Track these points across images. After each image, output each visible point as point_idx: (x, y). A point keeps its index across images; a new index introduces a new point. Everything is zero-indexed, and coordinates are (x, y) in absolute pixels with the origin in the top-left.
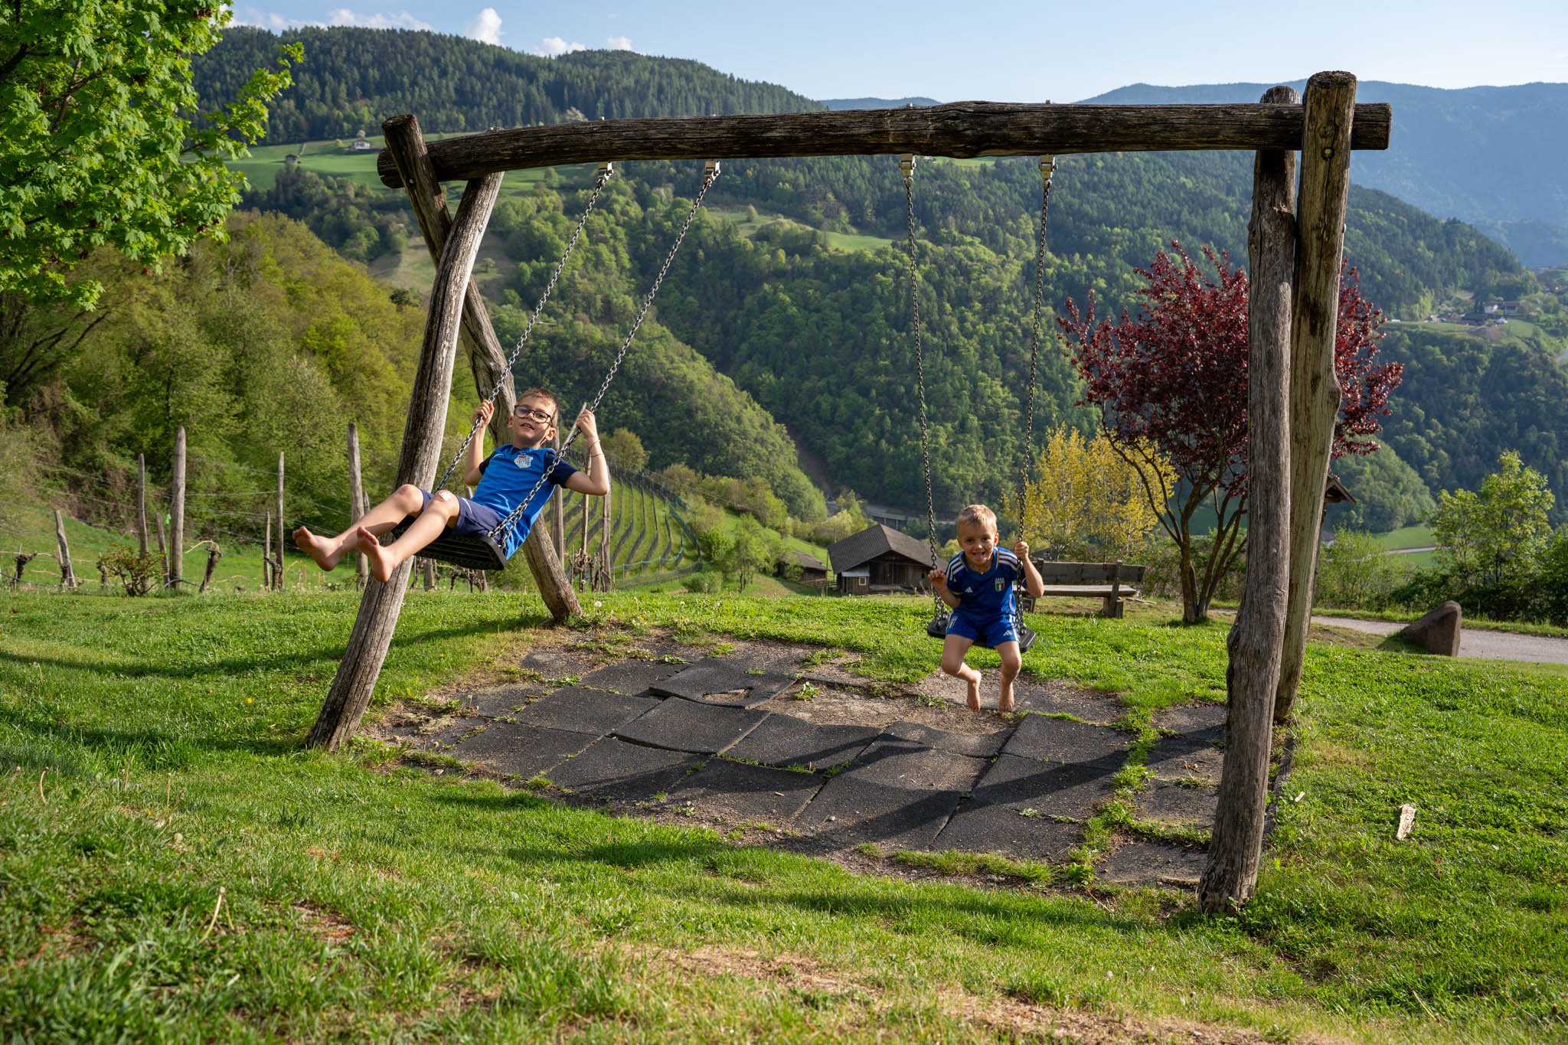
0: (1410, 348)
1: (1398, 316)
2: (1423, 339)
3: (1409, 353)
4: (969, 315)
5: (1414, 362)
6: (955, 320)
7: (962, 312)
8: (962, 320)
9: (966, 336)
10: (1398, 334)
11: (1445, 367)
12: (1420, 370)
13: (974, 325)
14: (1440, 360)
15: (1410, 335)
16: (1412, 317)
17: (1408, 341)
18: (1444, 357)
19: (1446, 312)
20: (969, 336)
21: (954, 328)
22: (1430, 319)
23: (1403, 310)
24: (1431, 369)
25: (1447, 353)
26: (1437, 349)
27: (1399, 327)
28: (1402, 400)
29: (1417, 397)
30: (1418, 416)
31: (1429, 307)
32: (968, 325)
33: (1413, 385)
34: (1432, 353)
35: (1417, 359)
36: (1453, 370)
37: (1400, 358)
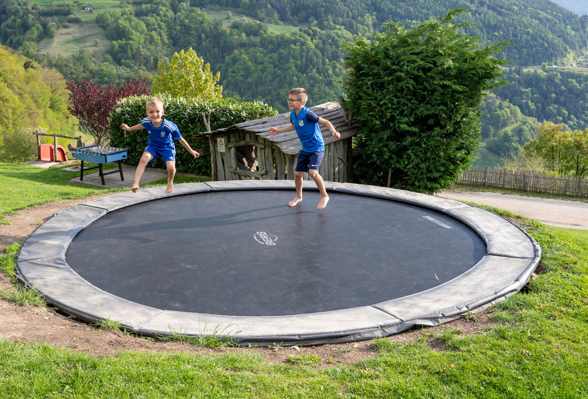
0: (561, 80)
1: (556, 64)
2: (567, 75)
3: (560, 82)
4: (338, 65)
5: (563, 87)
6: (330, 67)
7: (334, 64)
8: (334, 68)
9: (336, 76)
10: (555, 73)
11: (578, 90)
12: (566, 91)
13: (340, 70)
14: (576, 86)
15: (561, 73)
16: (563, 64)
17: (560, 77)
18: (578, 85)
19: (581, 62)
20: (337, 75)
21: (330, 72)
22: (572, 65)
23: (558, 61)
24: (571, 90)
25: (579, 82)
26: (574, 81)
27: (555, 70)
28: (556, 106)
29: (564, 104)
30: (564, 114)
31: (572, 59)
32: (337, 70)
33: (562, 98)
34: (572, 82)
35: (564, 85)
36: (582, 91)
37: (556, 85)
